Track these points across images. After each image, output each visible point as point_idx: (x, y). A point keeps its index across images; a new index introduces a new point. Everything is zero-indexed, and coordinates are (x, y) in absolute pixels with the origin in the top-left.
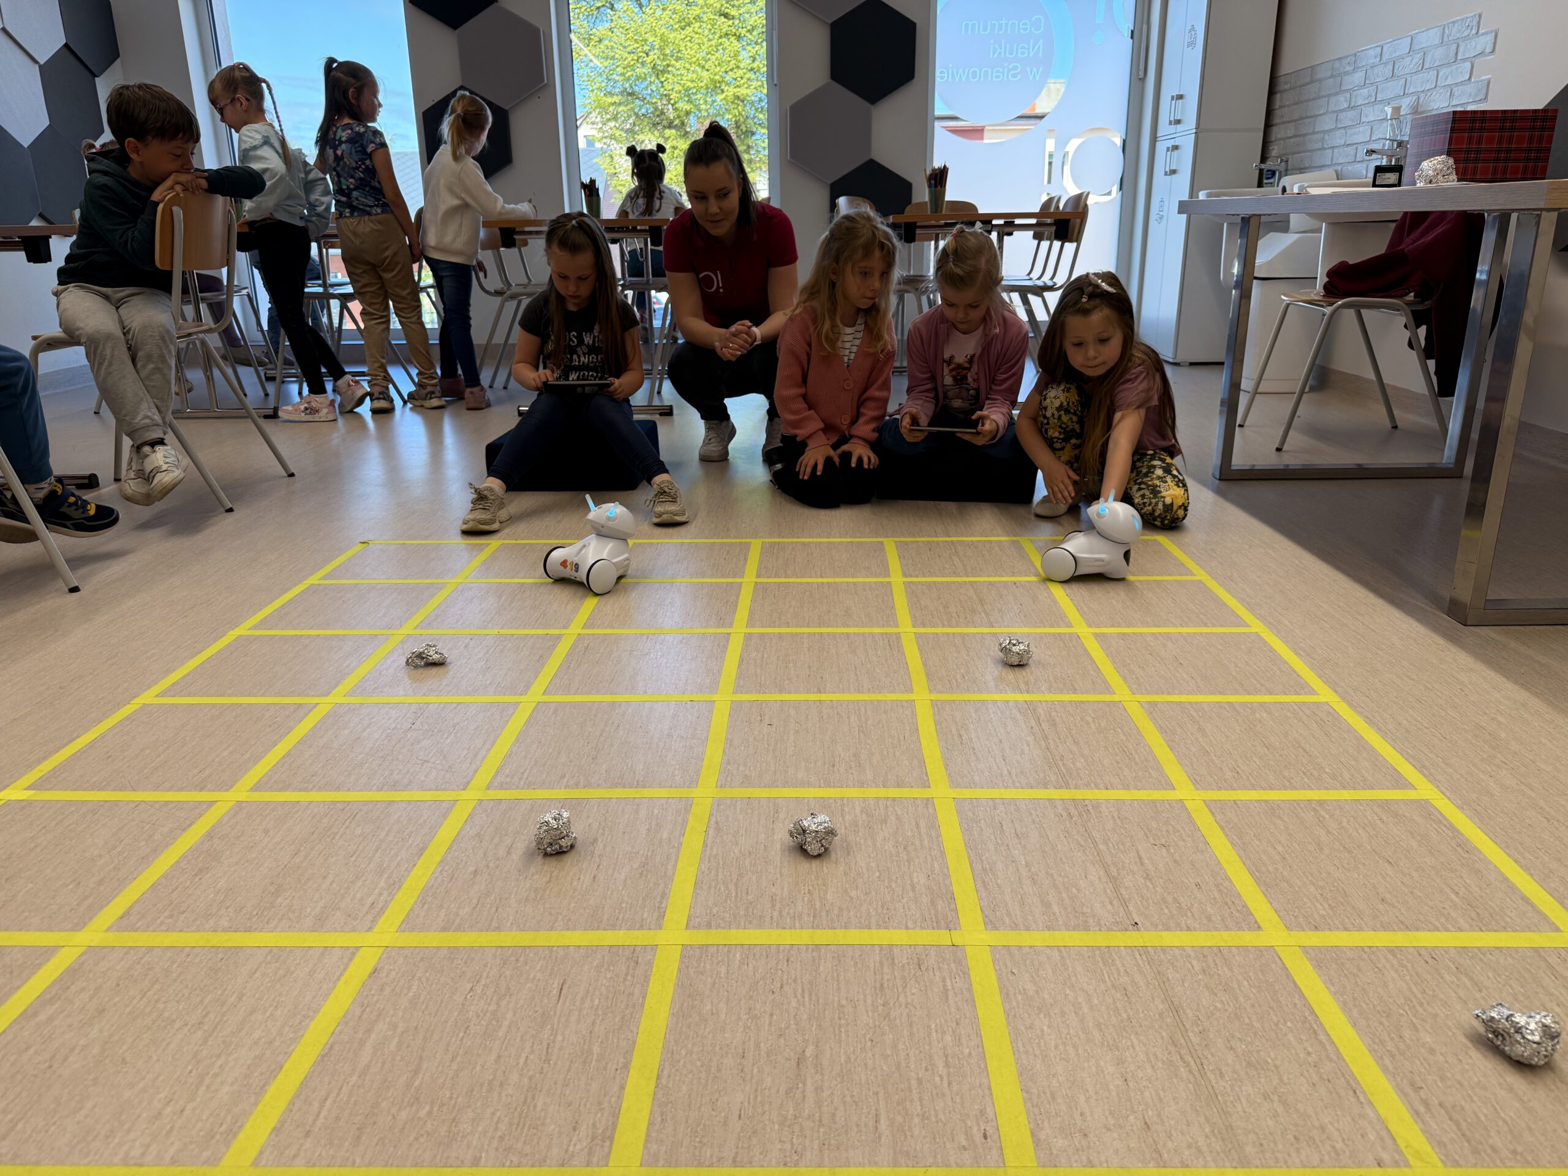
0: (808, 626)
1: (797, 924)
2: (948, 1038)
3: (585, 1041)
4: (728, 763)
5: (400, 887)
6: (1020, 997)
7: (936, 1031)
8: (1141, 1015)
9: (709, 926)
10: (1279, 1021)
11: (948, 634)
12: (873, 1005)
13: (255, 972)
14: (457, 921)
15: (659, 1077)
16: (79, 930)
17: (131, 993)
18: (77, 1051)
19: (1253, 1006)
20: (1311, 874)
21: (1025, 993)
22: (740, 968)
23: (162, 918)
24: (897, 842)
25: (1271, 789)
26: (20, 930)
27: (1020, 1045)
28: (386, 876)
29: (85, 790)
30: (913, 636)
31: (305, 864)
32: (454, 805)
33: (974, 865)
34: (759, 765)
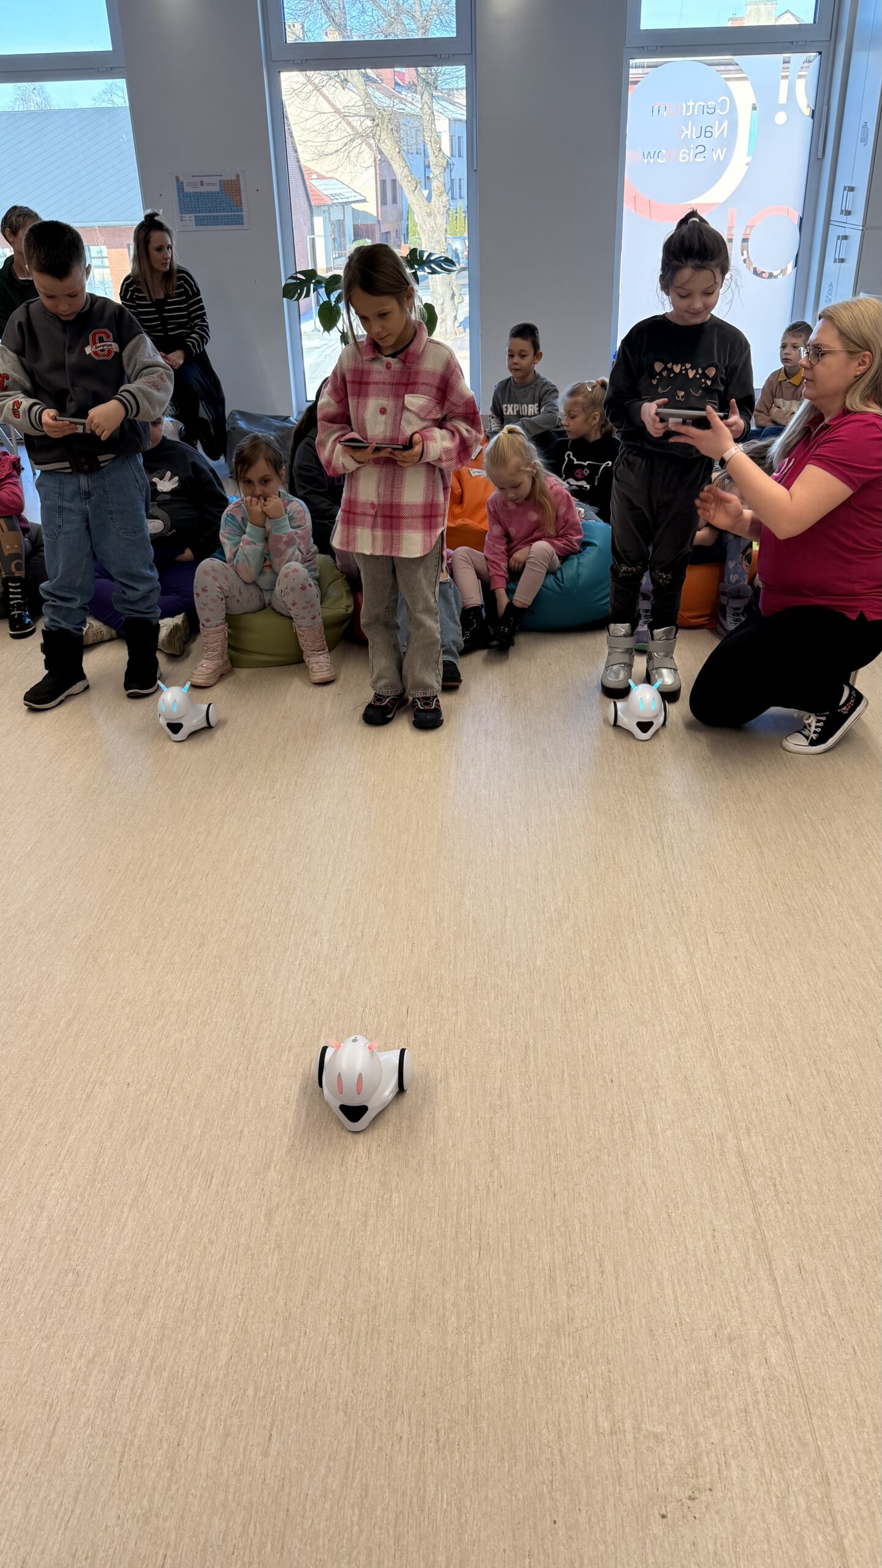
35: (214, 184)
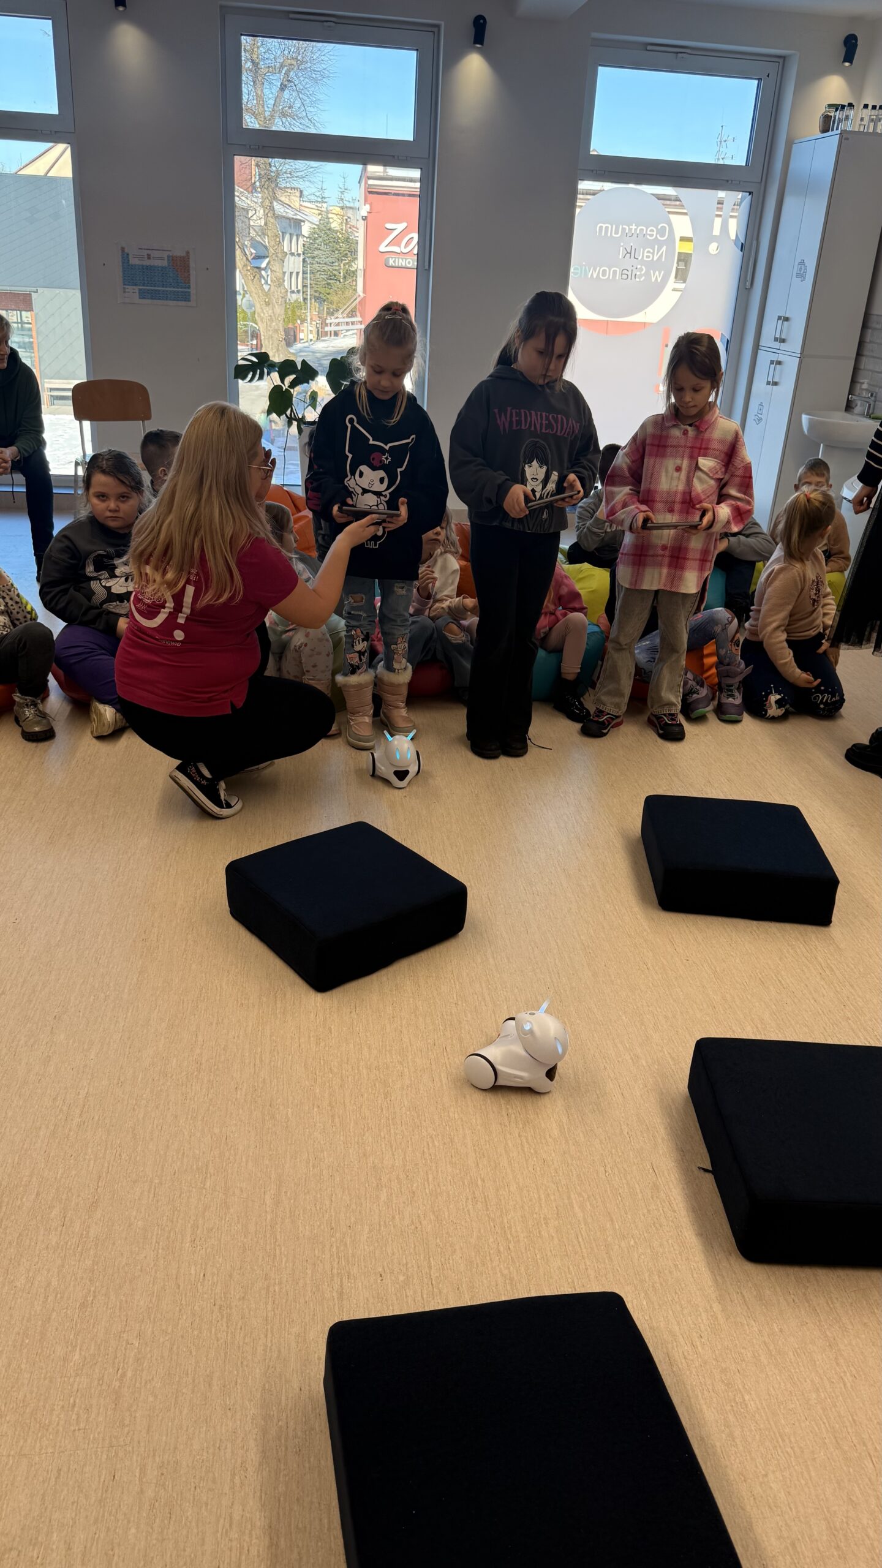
35: (162, 259)
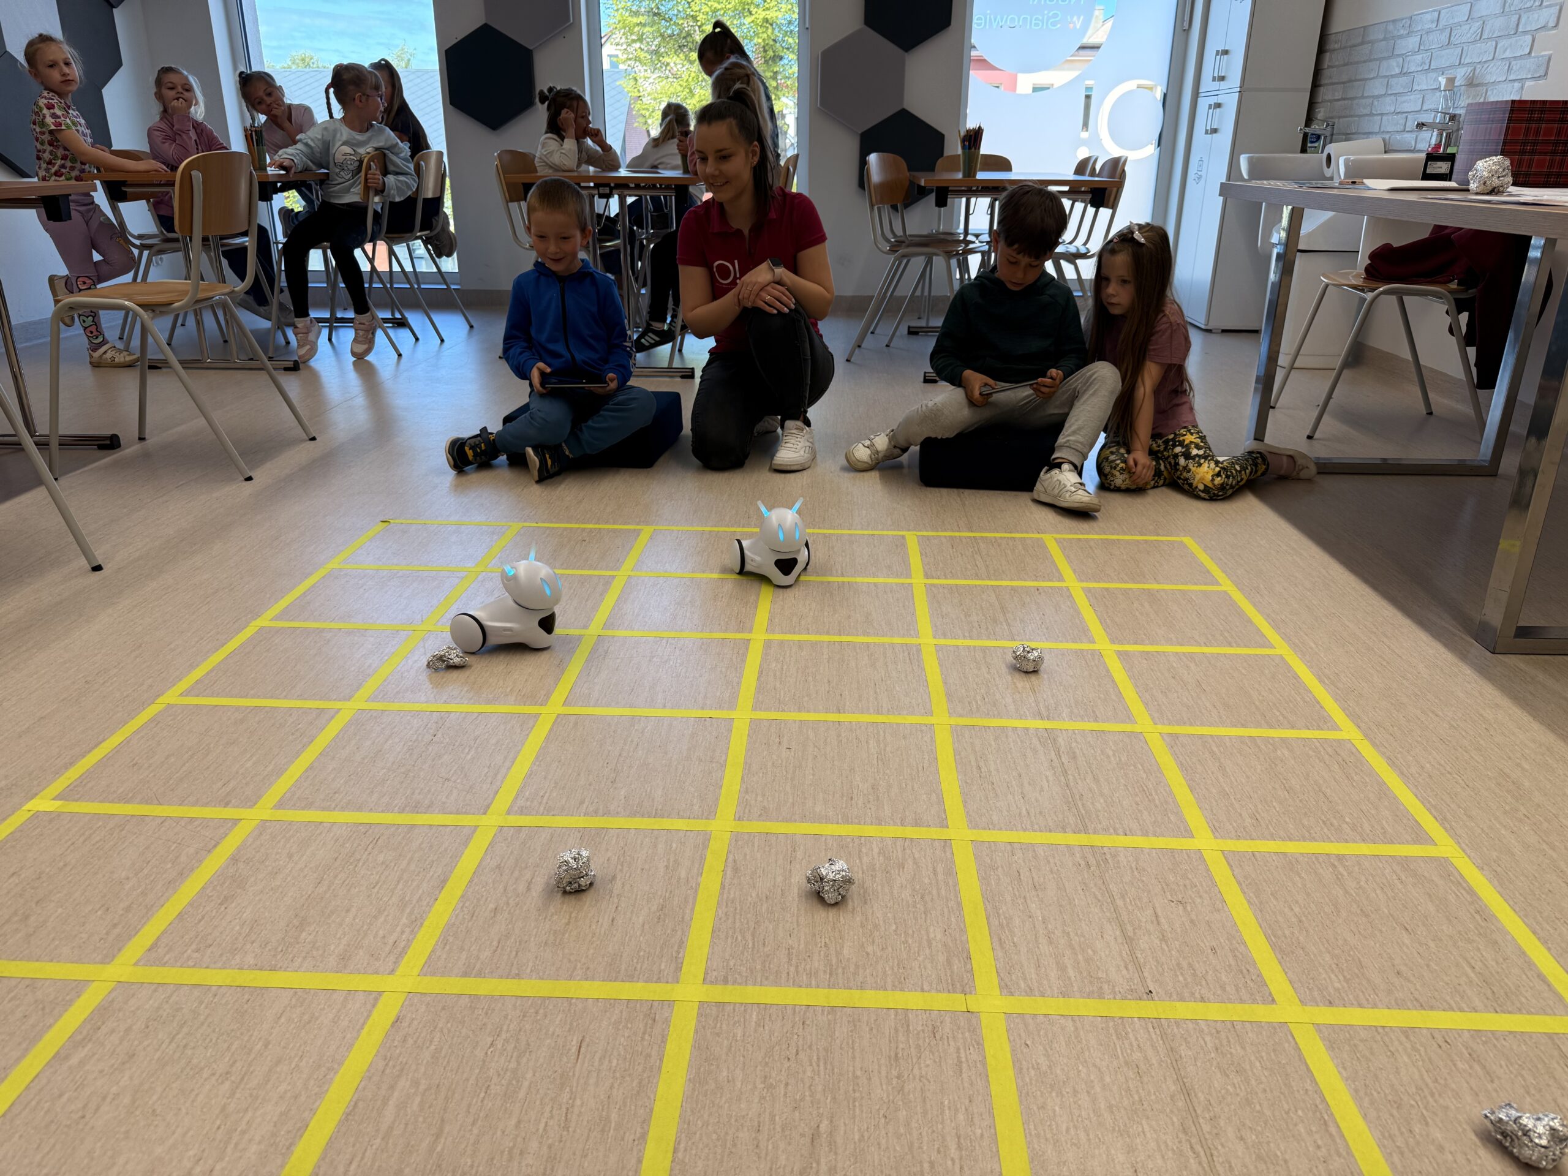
0: (828, 633)
1: (813, 983)
2: (961, 1117)
3: (603, 1106)
4: (747, 792)
5: (422, 924)
6: (1033, 1072)
7: (949, 1108)
8: (1153, 1097)
9: (725, 981)
10: (1289, 1109)
11: (968, 647)
12: (887, 1077)
13: (280, 1017)
14: (478, 967)
15: (675, 1151)
16: (108, 963)
17: (160, 1036)
18: (108, 1100)
19: (1265, 1091)
20: (1327, 941)
21: (1038, 1069)
22: (756, 1031)
23: (189, 951)
24: (914, 890)
25: (1290, 840)
26: (51, 961)
27: (1032, 1127)
28: (408, 911)
29: (112, 802)
30: (933, 649)
31: (327, 896)
32: (474, 831)
33: (991, 919)
34: (777, 794)
